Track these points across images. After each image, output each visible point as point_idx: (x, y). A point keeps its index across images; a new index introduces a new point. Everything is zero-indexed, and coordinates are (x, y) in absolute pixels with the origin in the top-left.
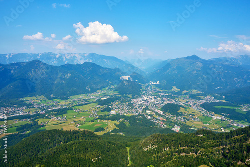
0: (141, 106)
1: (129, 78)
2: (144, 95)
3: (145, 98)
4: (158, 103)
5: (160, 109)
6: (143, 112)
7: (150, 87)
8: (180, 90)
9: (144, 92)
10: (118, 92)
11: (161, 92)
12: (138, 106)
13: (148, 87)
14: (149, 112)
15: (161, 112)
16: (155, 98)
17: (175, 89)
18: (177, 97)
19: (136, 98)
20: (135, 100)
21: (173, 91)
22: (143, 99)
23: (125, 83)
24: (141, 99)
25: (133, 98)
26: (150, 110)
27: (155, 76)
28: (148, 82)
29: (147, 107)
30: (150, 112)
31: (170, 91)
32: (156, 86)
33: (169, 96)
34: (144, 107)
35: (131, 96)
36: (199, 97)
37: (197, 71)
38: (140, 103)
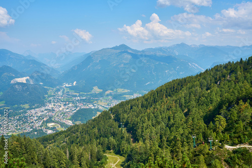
0: (40, 118)
1: (27, 80)
2: (50, 102)
3: (50, 106)
4: (68, 110)
5: (70, 118)
6: (41, 126)
7: (61, 91)
8: (102, 90)
9: (51, 98)
10: (4, 102)
11: (75, 96)
12: (36, 118)
13: (58, 90)
14: (50, 125)
15: (70, 122)
16: (65, 105)
17: (96, 90)
18: (97, 100)
19: (34, 108)
20: (33, 111)
21: (93, 92)
22: (46, 108)
23: (17, 87)
24: (43, 109)
25: (30, 109)
26: (53, 122)
27: (70, 75)
28: (61, 84)
29: (50, 118)
30: (53, 124)
31: (89, 93)
32: (71, 88)
33: (85, 99)
34: (45, 119)
35: (27, 106)
36: (125, 96)
37: (125, 64)
38: (39, 114)
